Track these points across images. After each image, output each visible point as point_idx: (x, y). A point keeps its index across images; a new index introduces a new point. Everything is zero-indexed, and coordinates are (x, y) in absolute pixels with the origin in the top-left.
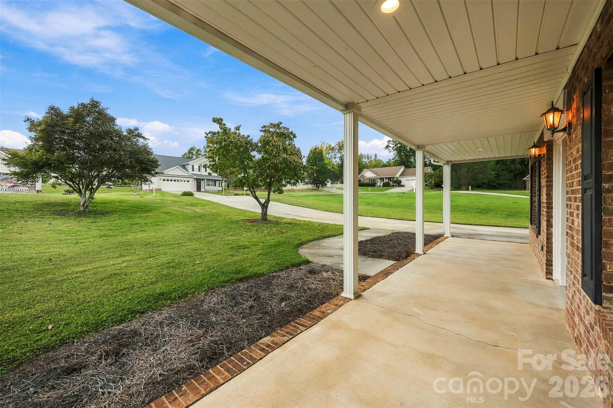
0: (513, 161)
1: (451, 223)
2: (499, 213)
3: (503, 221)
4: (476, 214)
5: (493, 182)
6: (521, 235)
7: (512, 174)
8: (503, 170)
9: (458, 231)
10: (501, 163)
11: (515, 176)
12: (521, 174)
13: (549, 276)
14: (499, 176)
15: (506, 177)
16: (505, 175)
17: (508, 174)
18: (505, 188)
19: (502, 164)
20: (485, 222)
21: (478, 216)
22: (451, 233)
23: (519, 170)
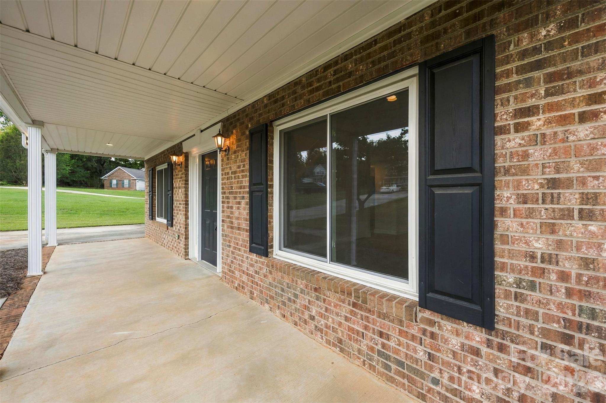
0: (90, 158)
1: (57, 228)
2: (92, 213)
3: (99, 221)
4: (63, 215)
5: (67, 178)
6: (129, 232)
7: (89, 172)
8: (78, 166)
9: (65, 237)
10: (76, 159)
11: (92, 173)
12: (97, 173)
13: (187, 257)
14: (74, 172)
15: (82, 174)
16: (80, 171)
17: (84, 171)
18: (80, 186)
19: (78, 160)
20: (79, 223)
21: (67, 217)
22: (58, 241)
23: (96, 168)
